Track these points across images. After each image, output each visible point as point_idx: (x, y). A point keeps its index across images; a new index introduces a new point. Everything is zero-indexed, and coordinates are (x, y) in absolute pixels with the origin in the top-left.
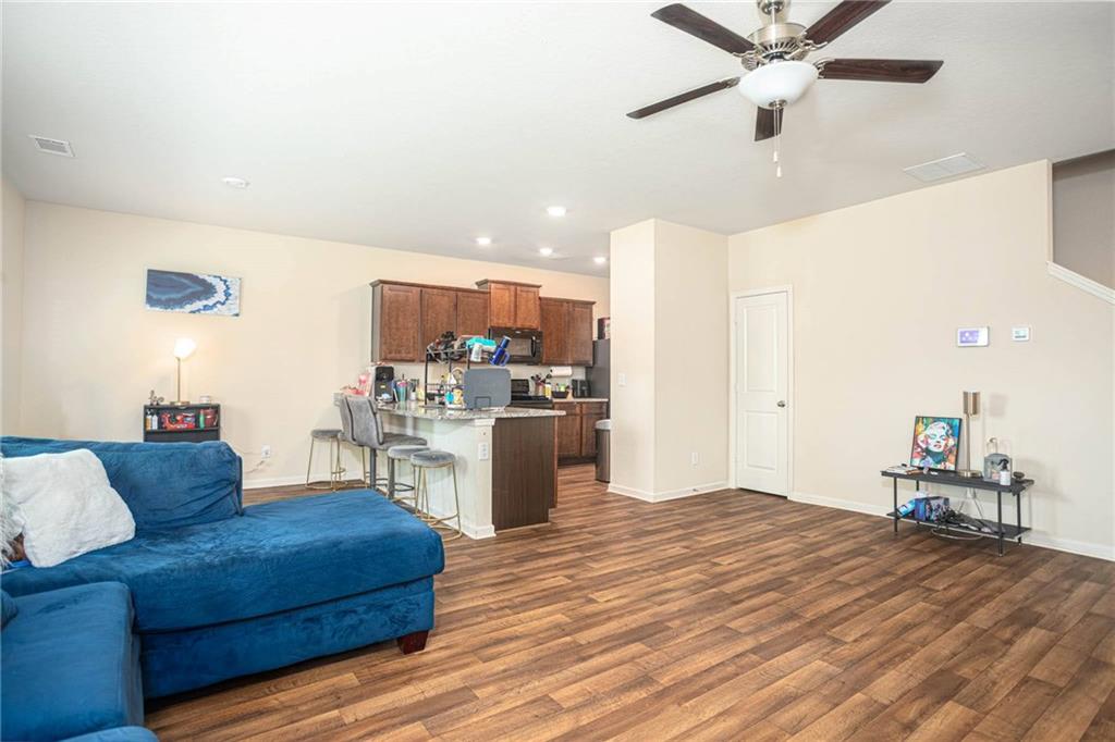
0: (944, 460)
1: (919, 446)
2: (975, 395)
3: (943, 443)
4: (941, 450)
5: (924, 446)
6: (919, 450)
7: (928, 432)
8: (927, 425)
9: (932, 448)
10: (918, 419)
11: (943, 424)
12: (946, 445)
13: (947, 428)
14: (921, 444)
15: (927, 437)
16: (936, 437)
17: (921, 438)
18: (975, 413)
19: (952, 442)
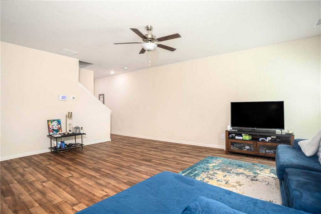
0: (59, 131)
1: (51, 129)
2: (71, 113)
3: (57, 127)
4: (57, 129)
5: (52, 128)
6: (51, 130)
7: (52, 124)
8: (51, 122)
9: (54, 129)
10: (48, 121)
11: (56, 121)
12: (58, 127)
13: (57, 122)
14: (51, 128)
15: (52, 126)
16: (55, 125)
17: (51, 126)
18: (71, 117)
19: (59, 126)
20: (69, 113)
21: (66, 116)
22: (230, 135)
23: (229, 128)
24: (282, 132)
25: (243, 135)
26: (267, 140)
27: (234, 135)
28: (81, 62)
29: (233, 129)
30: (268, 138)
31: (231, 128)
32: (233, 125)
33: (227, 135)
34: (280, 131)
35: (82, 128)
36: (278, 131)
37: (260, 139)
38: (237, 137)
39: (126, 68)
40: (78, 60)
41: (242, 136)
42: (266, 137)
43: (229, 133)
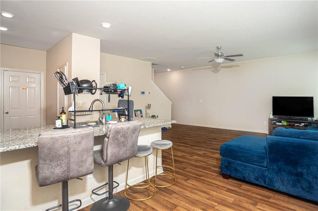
2: (150, 104)
7: (138, 113)
8: (137, 112)
9: (139, 116)
10: (135, 111)
11: (139, 111)
14: (137, 116)
15: (138, 114)
18: (150, 108)
19: (141, 115)
20: (149, 104)
21: (146, 107)
22: (272, 122)
23: (271, 117)
24: (312, 119)
25: (282, 121)
26: (301, 126)
27: (275, 122)
28: (153, 64)
29: (274, 117)
30: (301, 124)
31: (273, 117)
32: (274, 114)
33: (270, 122)
34: (311, 119)
35: (157, 116)
36: (309, 119)
37: (296, 125)
38: (277, 124)
39: (183, 67)
40: (151, 63)
41: (281, 123)
42: (300, 123)
43: (271, 120)
